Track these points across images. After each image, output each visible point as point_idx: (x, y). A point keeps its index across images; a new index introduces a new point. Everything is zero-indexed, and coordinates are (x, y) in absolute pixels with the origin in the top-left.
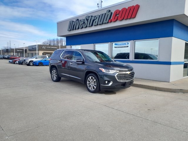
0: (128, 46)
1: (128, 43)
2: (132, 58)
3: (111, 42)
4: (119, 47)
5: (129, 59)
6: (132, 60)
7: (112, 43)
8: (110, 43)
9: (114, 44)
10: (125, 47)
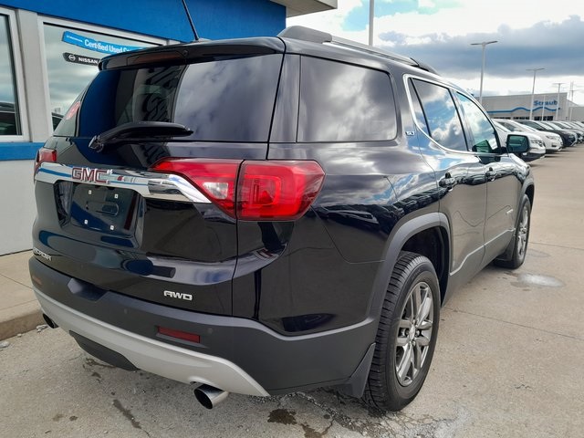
3: (39, 15)
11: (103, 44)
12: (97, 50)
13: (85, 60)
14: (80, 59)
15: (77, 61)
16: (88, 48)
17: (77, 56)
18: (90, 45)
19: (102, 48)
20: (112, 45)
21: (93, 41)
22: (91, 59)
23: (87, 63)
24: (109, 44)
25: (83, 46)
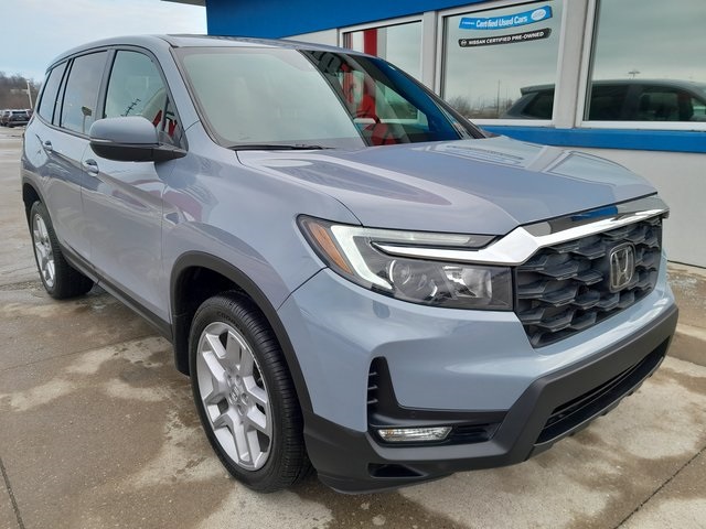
0: (547, 32)
1: (549, 9)
2: (569, 111)
3: (437, 11)
4: (486, 42)
5: (550, 117)
6: (570, 126)
7: (445, 18)
8: (432, 14)
9: (454, 22)
10: (524, 37)
11: (494, 19)
12: (487, 28)
13: (475, 42)
14: (470, 43)
15: (468, 45)
16: (479, 29)
17: (468, 40)
18: (482, 24)
19: (491, 24)
20: (501, 18)
21: (483, 20)
22: (480, 39)
23: (476, 45)
24: (498, 18)
25: (474, 27)
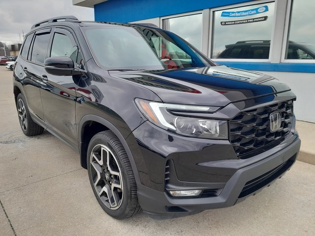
0: (265, 18)
1: (266, 7)
3: (210, 8)
4: (235, 23)
7: (214, 12)
8: (208, 10)
10: (254, 20)
11: (239, 12)
12: (235, 16)
13: (229, 23)
14: (227, 23)
15: (225, 24)
16: (231, 16)
17: (225, 22)
18: (233, 15)
19: (237, 14)
20: (242, 11)
22: (231, 22)
23: (229, 24)
24: (241, 12)
25: (229, 16)
